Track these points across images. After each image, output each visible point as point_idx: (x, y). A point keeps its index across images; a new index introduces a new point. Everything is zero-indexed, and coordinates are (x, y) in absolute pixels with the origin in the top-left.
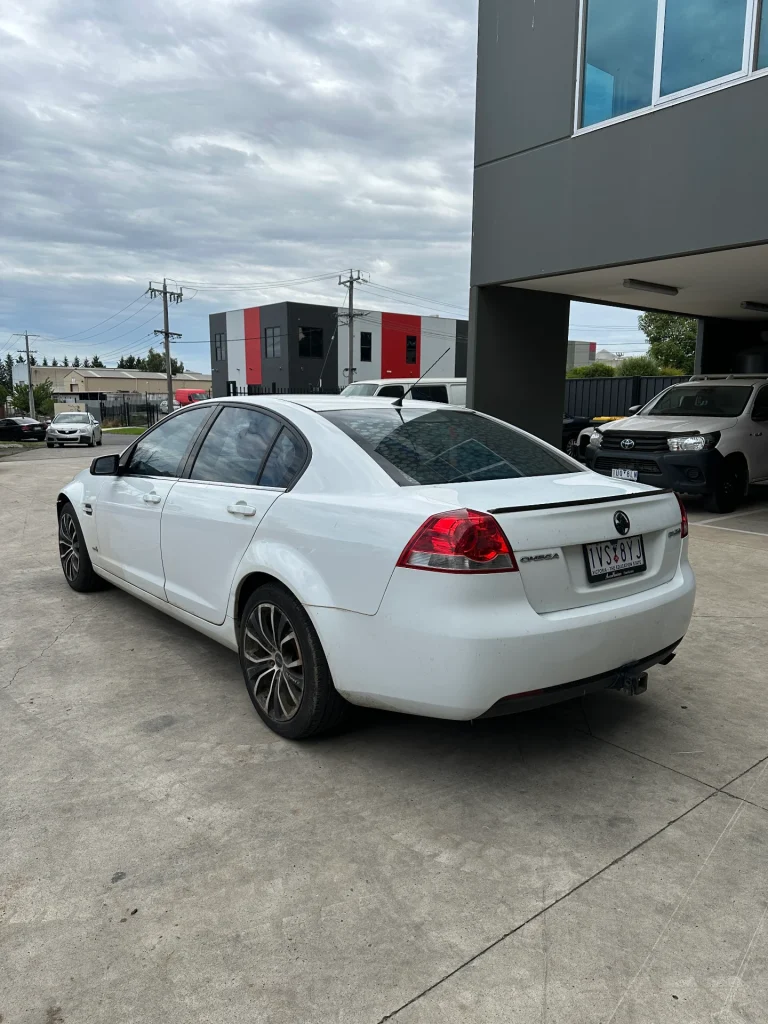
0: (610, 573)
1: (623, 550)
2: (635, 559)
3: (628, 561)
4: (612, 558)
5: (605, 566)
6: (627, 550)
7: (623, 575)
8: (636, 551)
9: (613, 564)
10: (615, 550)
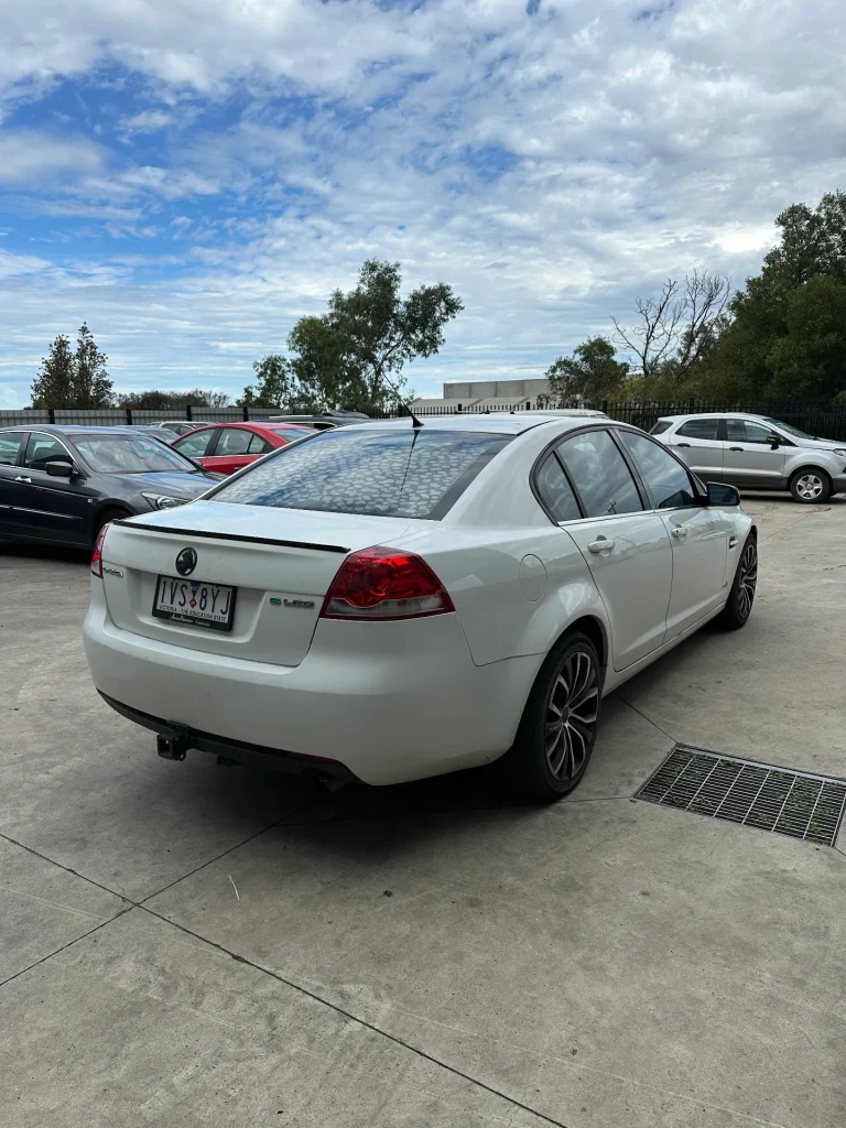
0: (179, 615)
1: (204, 597)
2: (217, 613)
3: (208, 610)
4: (188, 600)
5: (176, 605)
6: (210, 599)
7: (193, 624)
8: (222, 604)
9: (188, 607)
10: (194, 593)
